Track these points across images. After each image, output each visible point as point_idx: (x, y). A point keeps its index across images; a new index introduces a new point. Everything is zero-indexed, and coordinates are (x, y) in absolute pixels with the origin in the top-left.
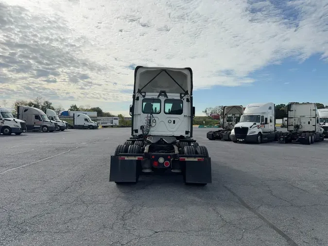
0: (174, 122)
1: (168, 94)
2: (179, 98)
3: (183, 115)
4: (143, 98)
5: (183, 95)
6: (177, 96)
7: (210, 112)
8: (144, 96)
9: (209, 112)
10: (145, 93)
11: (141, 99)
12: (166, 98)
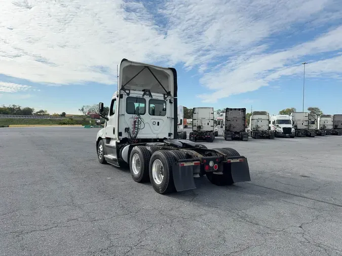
0: (158, 123)
1: (152, 94)
2: (162, 99)
3: (166, 116)
4: (127, 96)
5: (166, 96)
6: (160, 97)
7: (88, 110)
8: (128, 94)
9: (86, 110)
10: (129, 90)
11: (125, 97)
12: (150, 98)
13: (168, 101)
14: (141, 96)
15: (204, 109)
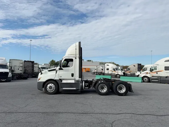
15: (16, 60)
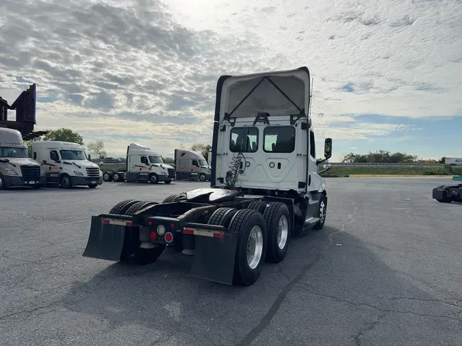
0: (279, 165)
1: (269, 118)
2: (288, 124)
3: (294, 153)
4: (231, 128)
5: (295, 118)
6: (284, 121)
8: (233, 124)
10: (235, 118)
11: (229, 129)
12: (266, 125)
13: (300, 126)
14: (250, 124)
